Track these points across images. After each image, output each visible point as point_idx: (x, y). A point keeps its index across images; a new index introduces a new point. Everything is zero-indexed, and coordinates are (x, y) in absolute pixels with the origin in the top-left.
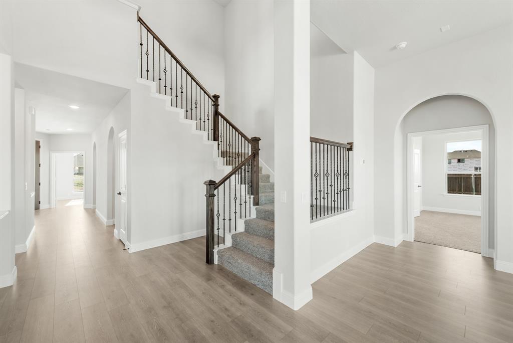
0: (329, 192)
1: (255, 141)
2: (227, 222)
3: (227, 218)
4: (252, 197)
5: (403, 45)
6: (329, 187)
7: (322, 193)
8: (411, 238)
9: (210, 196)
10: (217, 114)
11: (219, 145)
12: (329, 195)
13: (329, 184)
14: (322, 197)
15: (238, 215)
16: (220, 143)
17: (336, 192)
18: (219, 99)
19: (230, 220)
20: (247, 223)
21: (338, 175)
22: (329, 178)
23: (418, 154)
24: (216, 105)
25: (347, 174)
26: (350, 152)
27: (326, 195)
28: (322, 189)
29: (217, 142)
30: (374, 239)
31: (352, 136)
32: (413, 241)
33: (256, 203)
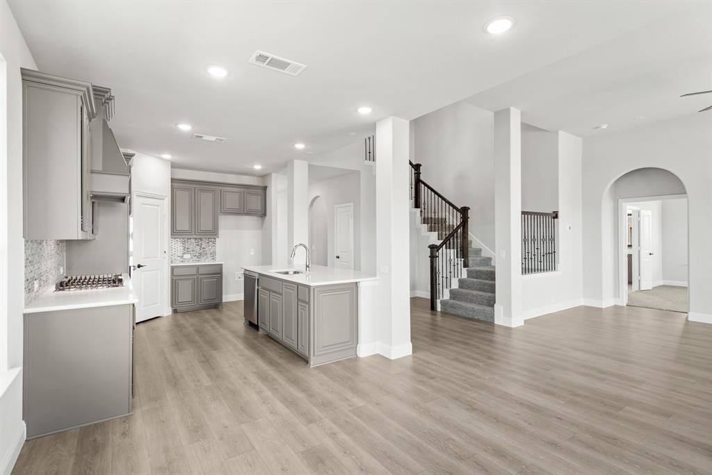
0: (536, 253)
1: (464, 211)
2: (445, 279)
3: (445, 276)
4: (463, 259)
5: (605, 127)
6: (536, 250)
7: (530, 254)
8: (623, 301)
9: (433, 257)
10: (418, 181)
11: (421, 212)
12: (536, 257)
13: (536, 247)
14: (530, 257)
15: (452, 274)
16: (423, 210)
17: (542, 254)
18: (421, 167)
19: (447, 278)
20: (460, 281)
21: (544, 240)
22: (536, 242)
23: (649, 216)
24: (418, 174)
25: (553, 240)
26: (556, 220)
27: (533, 257)
28: (530, 251)
29: (419, 209)
30: (582, 302)
31: (557, 206)
32: (625, 305)
33: (466, 265)
